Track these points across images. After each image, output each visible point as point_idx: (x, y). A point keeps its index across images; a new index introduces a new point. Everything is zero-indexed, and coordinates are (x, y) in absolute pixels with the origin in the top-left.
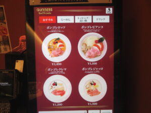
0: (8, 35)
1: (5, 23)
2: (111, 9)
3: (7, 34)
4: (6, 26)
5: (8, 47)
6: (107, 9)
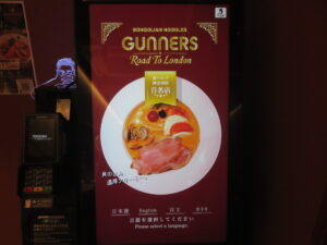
0: (31, 58)
1: (26, 35)
2: (224, 10)
3: (28, 56)
4: (28, 41)
5: (30, 82)
6: (217, 10)
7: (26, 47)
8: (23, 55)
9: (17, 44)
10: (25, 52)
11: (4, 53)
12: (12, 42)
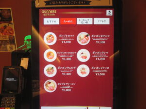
0: (14, 35)
2: (111, 11)
4: (13, 26)
5: (13, 46)
6: (107, 11)
7: (12, 30)
8: (10, 33)
9: (7, 28)
10: (11, 32)
11: (2, 32)
12: (5, 27)
